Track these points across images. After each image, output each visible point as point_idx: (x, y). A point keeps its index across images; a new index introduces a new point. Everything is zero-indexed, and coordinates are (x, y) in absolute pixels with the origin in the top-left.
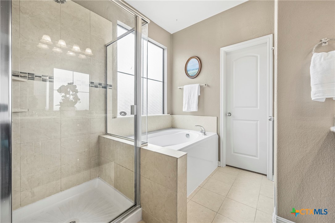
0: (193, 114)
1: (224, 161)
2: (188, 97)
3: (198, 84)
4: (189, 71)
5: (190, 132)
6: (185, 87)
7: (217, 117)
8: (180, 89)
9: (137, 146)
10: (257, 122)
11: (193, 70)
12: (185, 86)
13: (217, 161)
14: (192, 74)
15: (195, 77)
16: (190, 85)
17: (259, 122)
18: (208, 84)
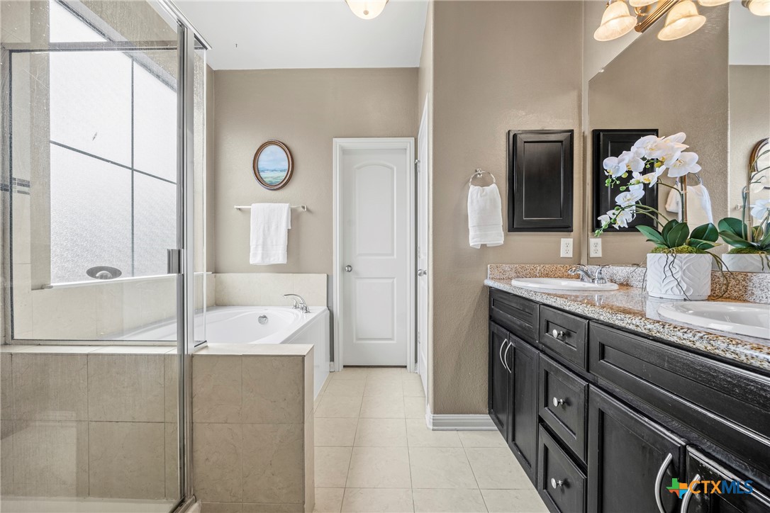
0: (277, 269)
1: (340, 359)
2: (264, 231)
3: (288, 204)
4: (263, 171)
5: (269, 311)
6: (255, 208)
7: (328, 275)
8: (239, 212)
9: (186, 353)
10: (392, 280)
11: (273, 171)
12: (253, 205)
13: (329, 362)
14: (270, 179)
15: (278, 187)
16: (267, 204)
17: (395, 280)
18: (309, 207)
